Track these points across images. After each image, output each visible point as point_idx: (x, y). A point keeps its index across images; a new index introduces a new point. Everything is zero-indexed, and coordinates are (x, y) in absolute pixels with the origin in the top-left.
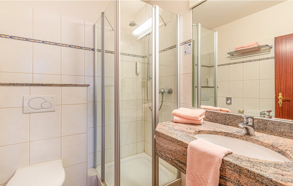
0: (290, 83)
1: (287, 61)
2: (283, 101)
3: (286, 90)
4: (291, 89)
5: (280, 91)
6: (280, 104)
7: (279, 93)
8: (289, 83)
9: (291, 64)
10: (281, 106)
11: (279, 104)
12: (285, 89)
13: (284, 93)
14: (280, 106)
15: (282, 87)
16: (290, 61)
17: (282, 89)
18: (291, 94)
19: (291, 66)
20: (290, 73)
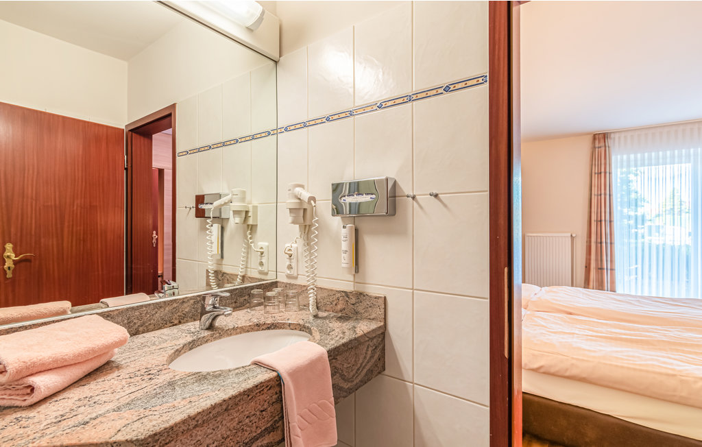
0: (31, 221)
1: (24, 170)
2: (15, 263)
3: (21, 236)
4: (33, 233)
5: (7, 239)
6: (8, 271)
7: (5, 244)
8: (29, 220)
9: (33, 178)
10: (11, 276)
11: (5, 271)
12: (19, 234)
13: (19, 243)
14: (7, 276)
15: (13, 230)
16: (31, 172)
17: (12, 235)
18: (33, 244)
19: (32, 181)
20: (32, 198)
